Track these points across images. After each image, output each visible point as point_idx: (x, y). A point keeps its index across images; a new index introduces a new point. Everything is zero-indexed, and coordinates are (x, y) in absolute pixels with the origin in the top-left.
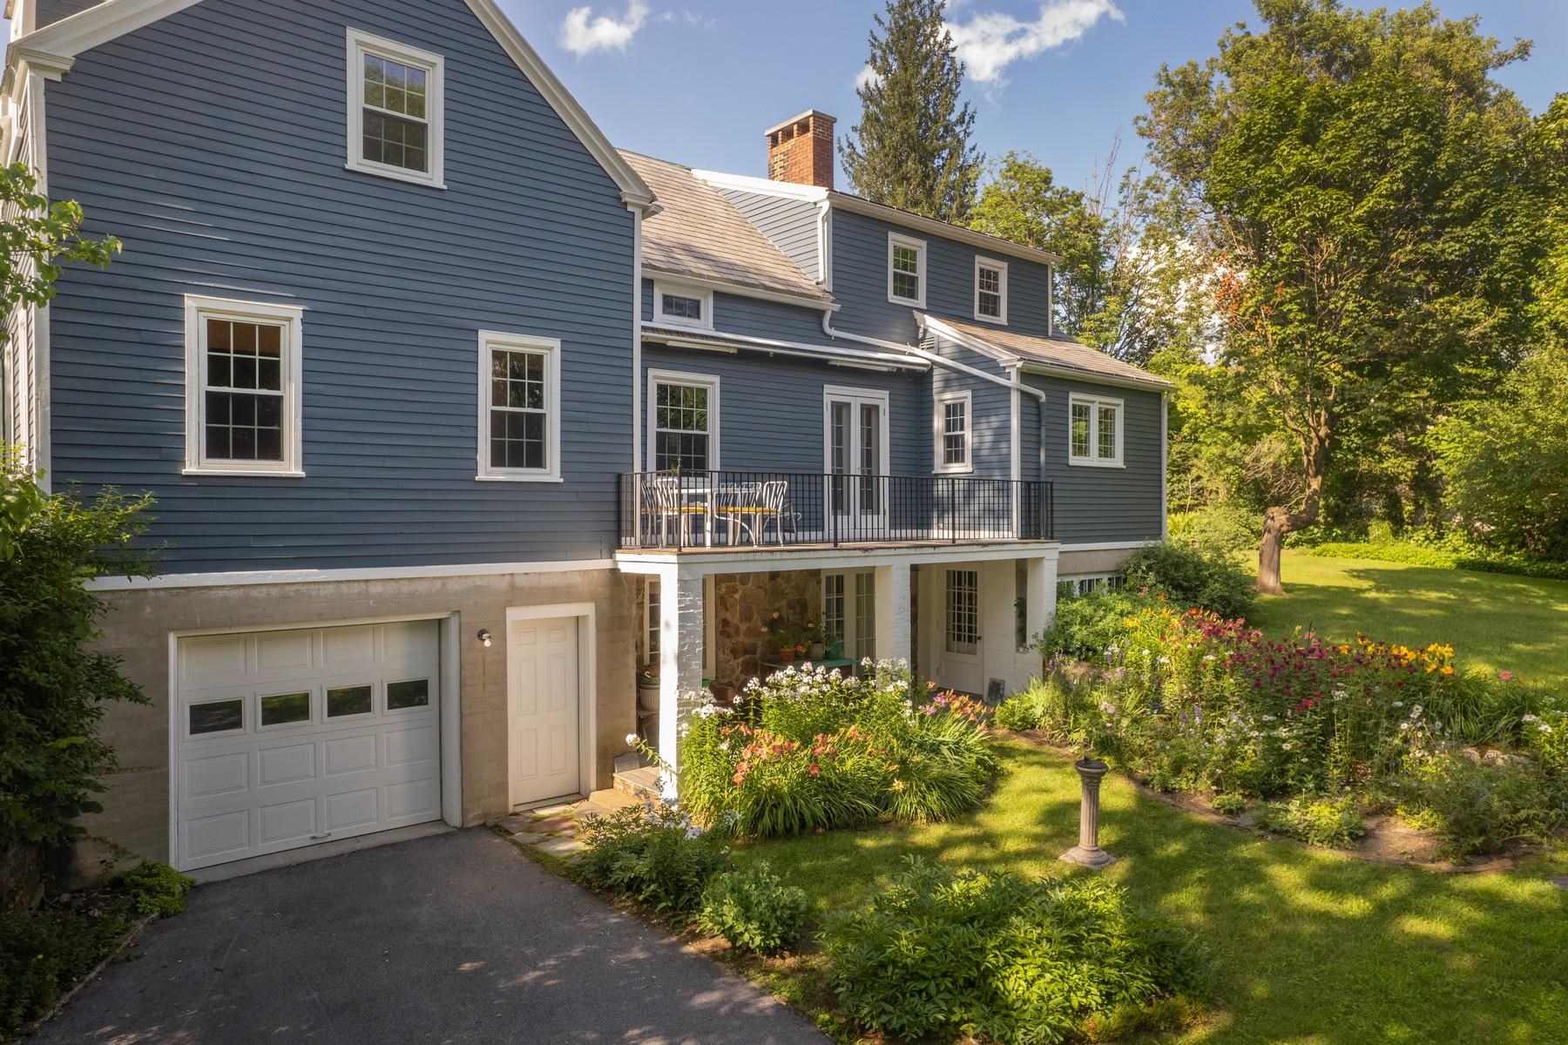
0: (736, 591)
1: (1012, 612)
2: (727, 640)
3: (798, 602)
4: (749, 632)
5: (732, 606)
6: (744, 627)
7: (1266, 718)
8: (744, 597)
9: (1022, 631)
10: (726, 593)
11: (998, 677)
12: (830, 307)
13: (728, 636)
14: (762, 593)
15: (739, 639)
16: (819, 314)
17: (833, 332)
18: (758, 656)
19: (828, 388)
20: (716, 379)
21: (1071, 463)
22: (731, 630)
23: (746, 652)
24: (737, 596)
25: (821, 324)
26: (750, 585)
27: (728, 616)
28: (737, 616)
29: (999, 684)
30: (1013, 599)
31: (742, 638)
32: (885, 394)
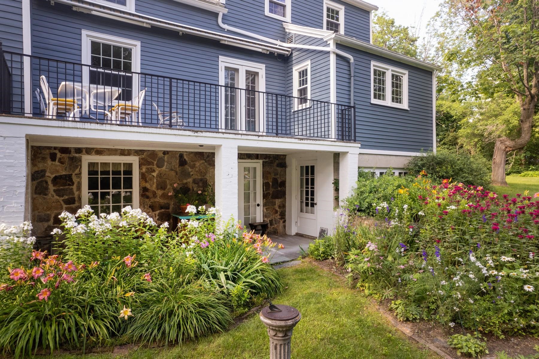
0: (154, 171)
1: (332, 187)
2: (147, 200)
3: (201, 180)
4: (164, 196)
5: (151, 180)
6: (160, 192)
7: (505, 258)
8: (160, 175)
9: (337, 199)
10: (146, 172)
11: (324, 227)
12: (222, 11)
13: (148, 197)
14: (173, 173)
15: (156, 200)
16: (216, 15)
17: (226, 27)
18: (170, 210)
19: (221, 58)
20: (138, 43)
21: (372, 102)
22: (149, 194)
23: (161, 208)
24: (155, 174)
25: (217, 21)
26: (164, 168)
27: (148, 186)
28: (155, 186)
29: (325, 231)
30: (332, 180)
31: (158, 199)
32: (263, 66)
